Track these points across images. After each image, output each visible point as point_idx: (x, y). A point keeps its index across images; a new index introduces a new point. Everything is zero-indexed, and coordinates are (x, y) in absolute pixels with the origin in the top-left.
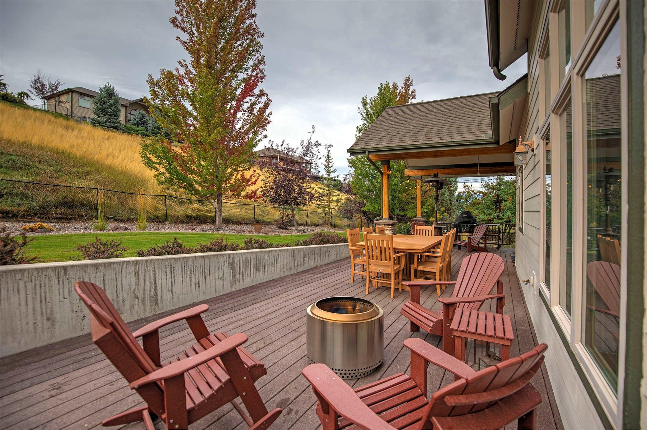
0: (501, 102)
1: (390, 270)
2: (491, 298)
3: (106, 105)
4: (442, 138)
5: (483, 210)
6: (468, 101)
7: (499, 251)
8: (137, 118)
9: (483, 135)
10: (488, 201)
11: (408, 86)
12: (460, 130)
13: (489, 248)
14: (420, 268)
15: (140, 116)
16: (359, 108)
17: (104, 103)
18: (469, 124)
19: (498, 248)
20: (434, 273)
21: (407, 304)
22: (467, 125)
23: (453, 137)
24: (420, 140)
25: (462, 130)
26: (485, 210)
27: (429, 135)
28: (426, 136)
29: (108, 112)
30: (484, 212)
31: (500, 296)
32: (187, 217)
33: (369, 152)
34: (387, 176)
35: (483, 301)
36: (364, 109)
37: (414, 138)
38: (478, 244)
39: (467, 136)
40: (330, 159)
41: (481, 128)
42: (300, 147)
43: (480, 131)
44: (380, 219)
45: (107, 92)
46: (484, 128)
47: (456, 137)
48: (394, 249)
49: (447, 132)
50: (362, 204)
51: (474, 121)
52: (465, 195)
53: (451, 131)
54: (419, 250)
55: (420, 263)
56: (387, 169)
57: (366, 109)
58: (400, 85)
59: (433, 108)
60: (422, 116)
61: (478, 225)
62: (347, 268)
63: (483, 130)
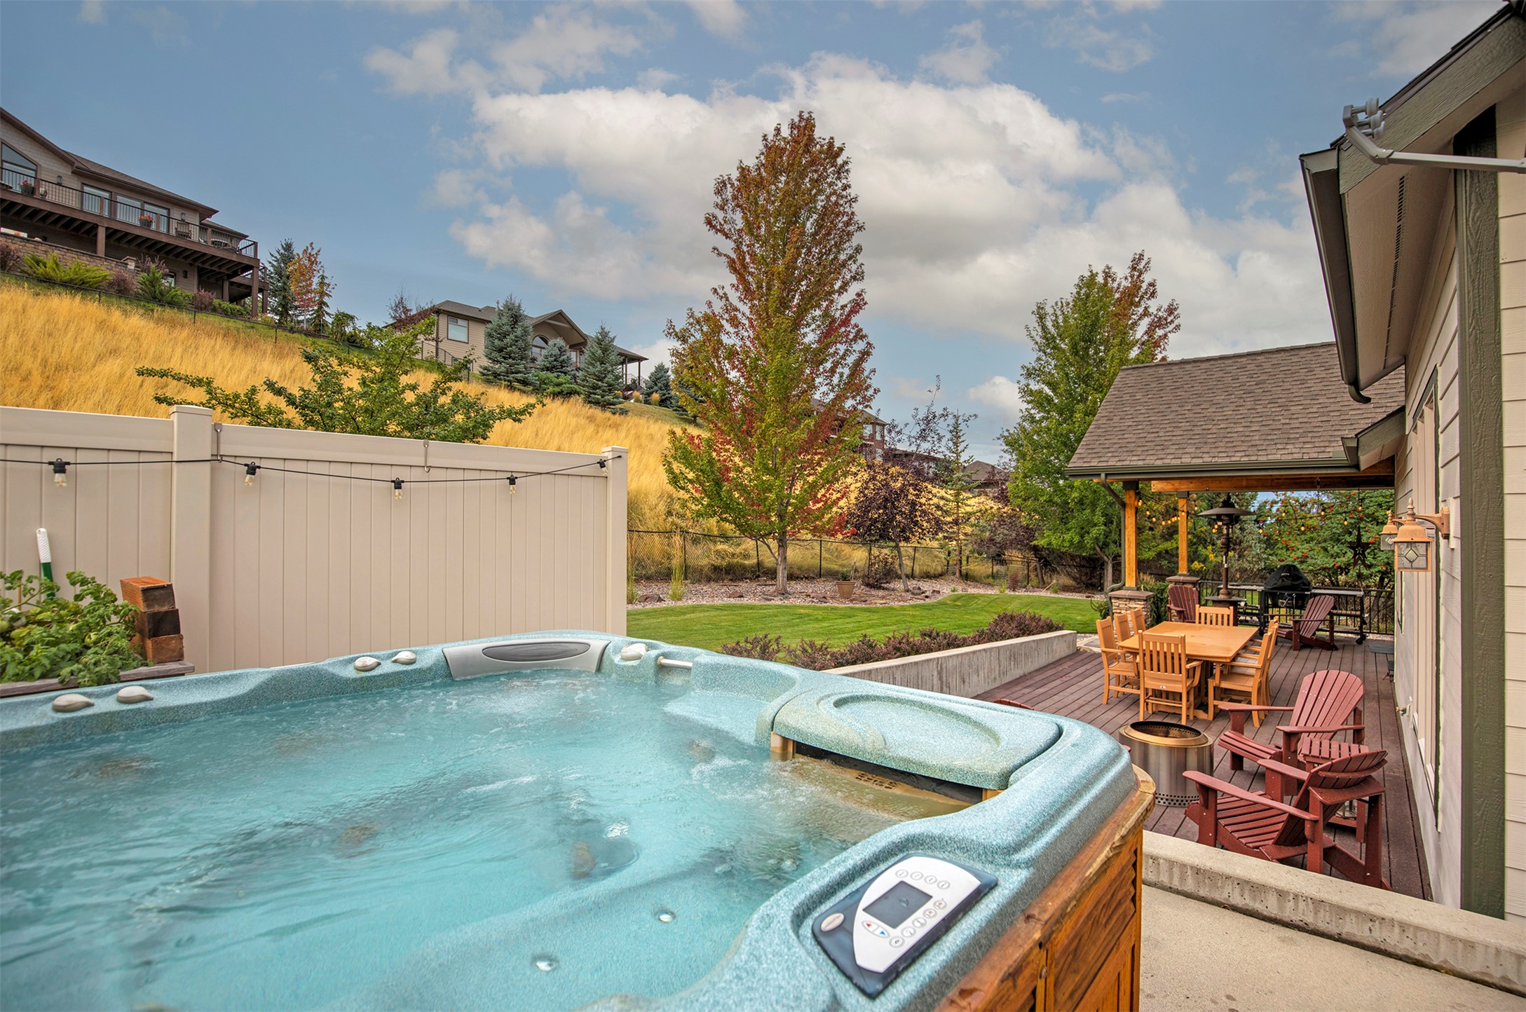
0: (1361, 445)
1: (1180, 687)
2: (1346, 729)
3: (508, 340)
4: (1247, 453)
5: (1323, 545)
6: (1295, 359)
7: (1361, 648)
8: (551, 356)
9: (1328, 450)
10: (1334, 525)
11: (1141, 274)
12: (1282, 436)
13: (1340, 640)
14: (1225, 685)
15: (556, 351)
16: (1027, 327)
17: (505, 335)
18: (1300, 420)
19: (1360, 642)
20: (1249, 693)
21: (1227, 733)
22: (1295, 424)
23: (1269, 452)
24: (1205, 455)
25: (1286, 436)
26: (1328, 545)
27: (1221, 444)
28: (1217, 445)
29: (511, 352)
30: (1326, 550)
31: (1357, 727)
32: (716, 569)
33: (1107, 475)
34: (1133, 511)
35: (1335, 733)
36: (1039, 329)
37: (1193, 450)
38: (1314, 634)
39: (1298, 450)
40: (960, 434)
41: (1325, 433)
42: (912, 422)
43: (1322, 439)
44: (1119, 589)
45: (510, 313)
46: (1330, 433)
47: (1274, 451)
48: (1187, 655)
49: (1257, 438)
50: (1030, 532)
51: (1310, 415)
52: (1278, 510)
53: (1264, 437)
54: (1226, 658)
55: (1223, 677)
56: (1133, 498)
57: (1044, 328)
58: (1121, 272)
59: (1221, 374)
60: (1199, 395)
61: (1316, 595)
62: (1077, 679)
63: (1329, 439)
